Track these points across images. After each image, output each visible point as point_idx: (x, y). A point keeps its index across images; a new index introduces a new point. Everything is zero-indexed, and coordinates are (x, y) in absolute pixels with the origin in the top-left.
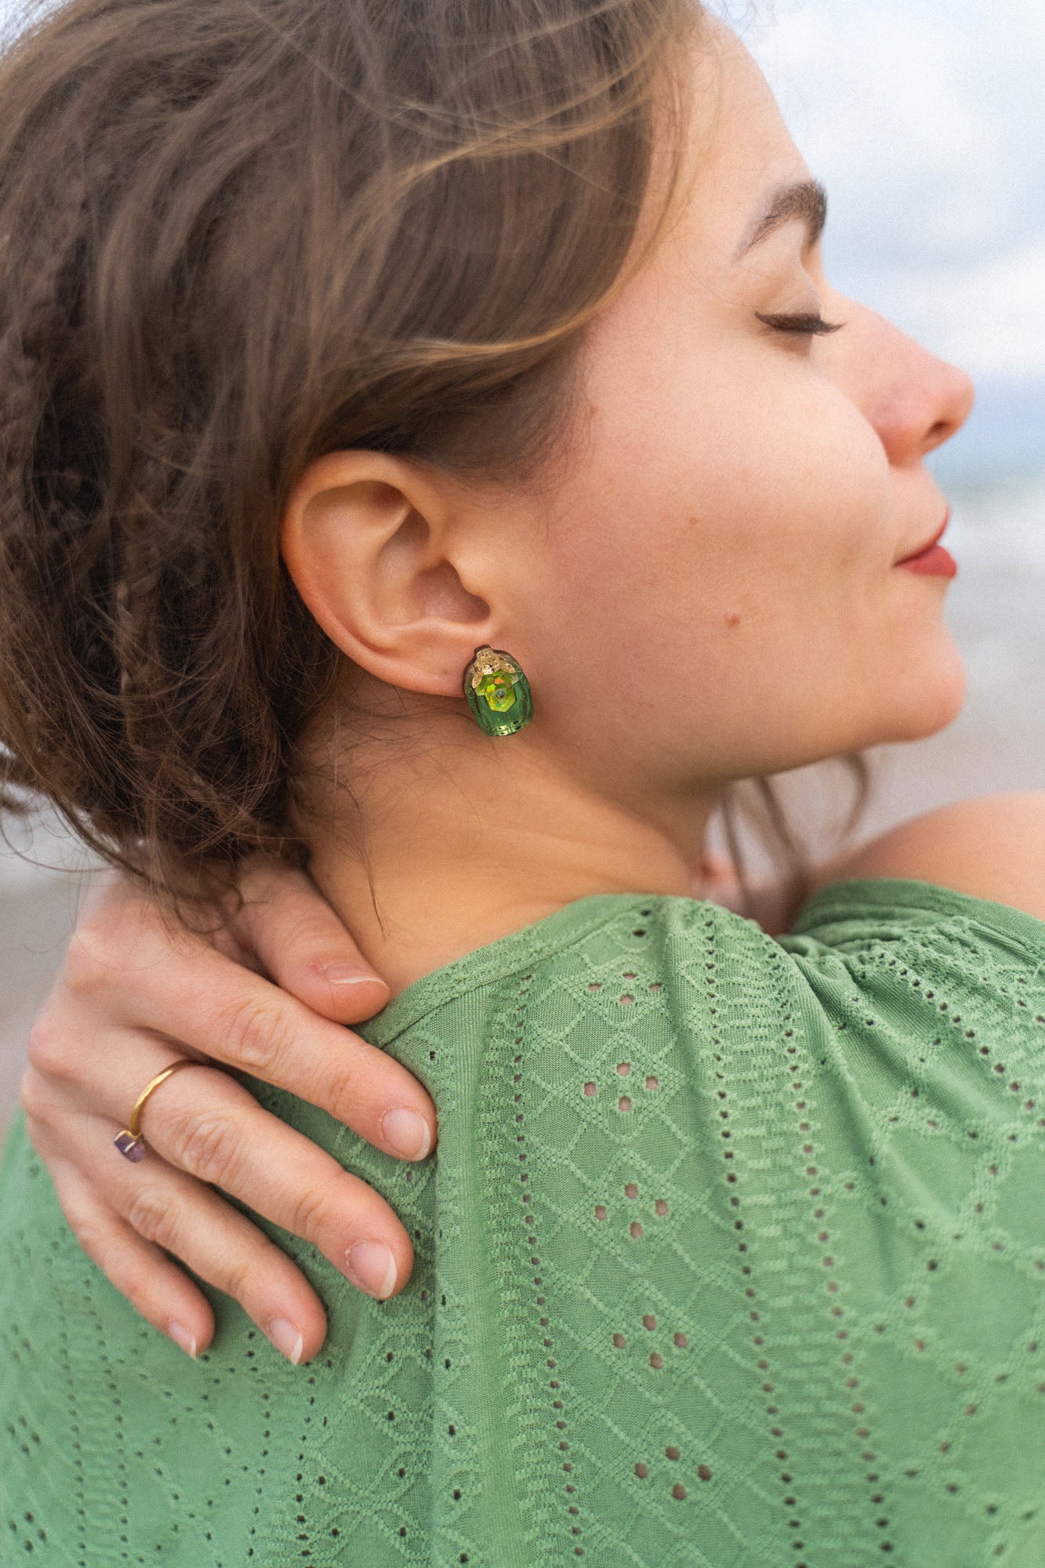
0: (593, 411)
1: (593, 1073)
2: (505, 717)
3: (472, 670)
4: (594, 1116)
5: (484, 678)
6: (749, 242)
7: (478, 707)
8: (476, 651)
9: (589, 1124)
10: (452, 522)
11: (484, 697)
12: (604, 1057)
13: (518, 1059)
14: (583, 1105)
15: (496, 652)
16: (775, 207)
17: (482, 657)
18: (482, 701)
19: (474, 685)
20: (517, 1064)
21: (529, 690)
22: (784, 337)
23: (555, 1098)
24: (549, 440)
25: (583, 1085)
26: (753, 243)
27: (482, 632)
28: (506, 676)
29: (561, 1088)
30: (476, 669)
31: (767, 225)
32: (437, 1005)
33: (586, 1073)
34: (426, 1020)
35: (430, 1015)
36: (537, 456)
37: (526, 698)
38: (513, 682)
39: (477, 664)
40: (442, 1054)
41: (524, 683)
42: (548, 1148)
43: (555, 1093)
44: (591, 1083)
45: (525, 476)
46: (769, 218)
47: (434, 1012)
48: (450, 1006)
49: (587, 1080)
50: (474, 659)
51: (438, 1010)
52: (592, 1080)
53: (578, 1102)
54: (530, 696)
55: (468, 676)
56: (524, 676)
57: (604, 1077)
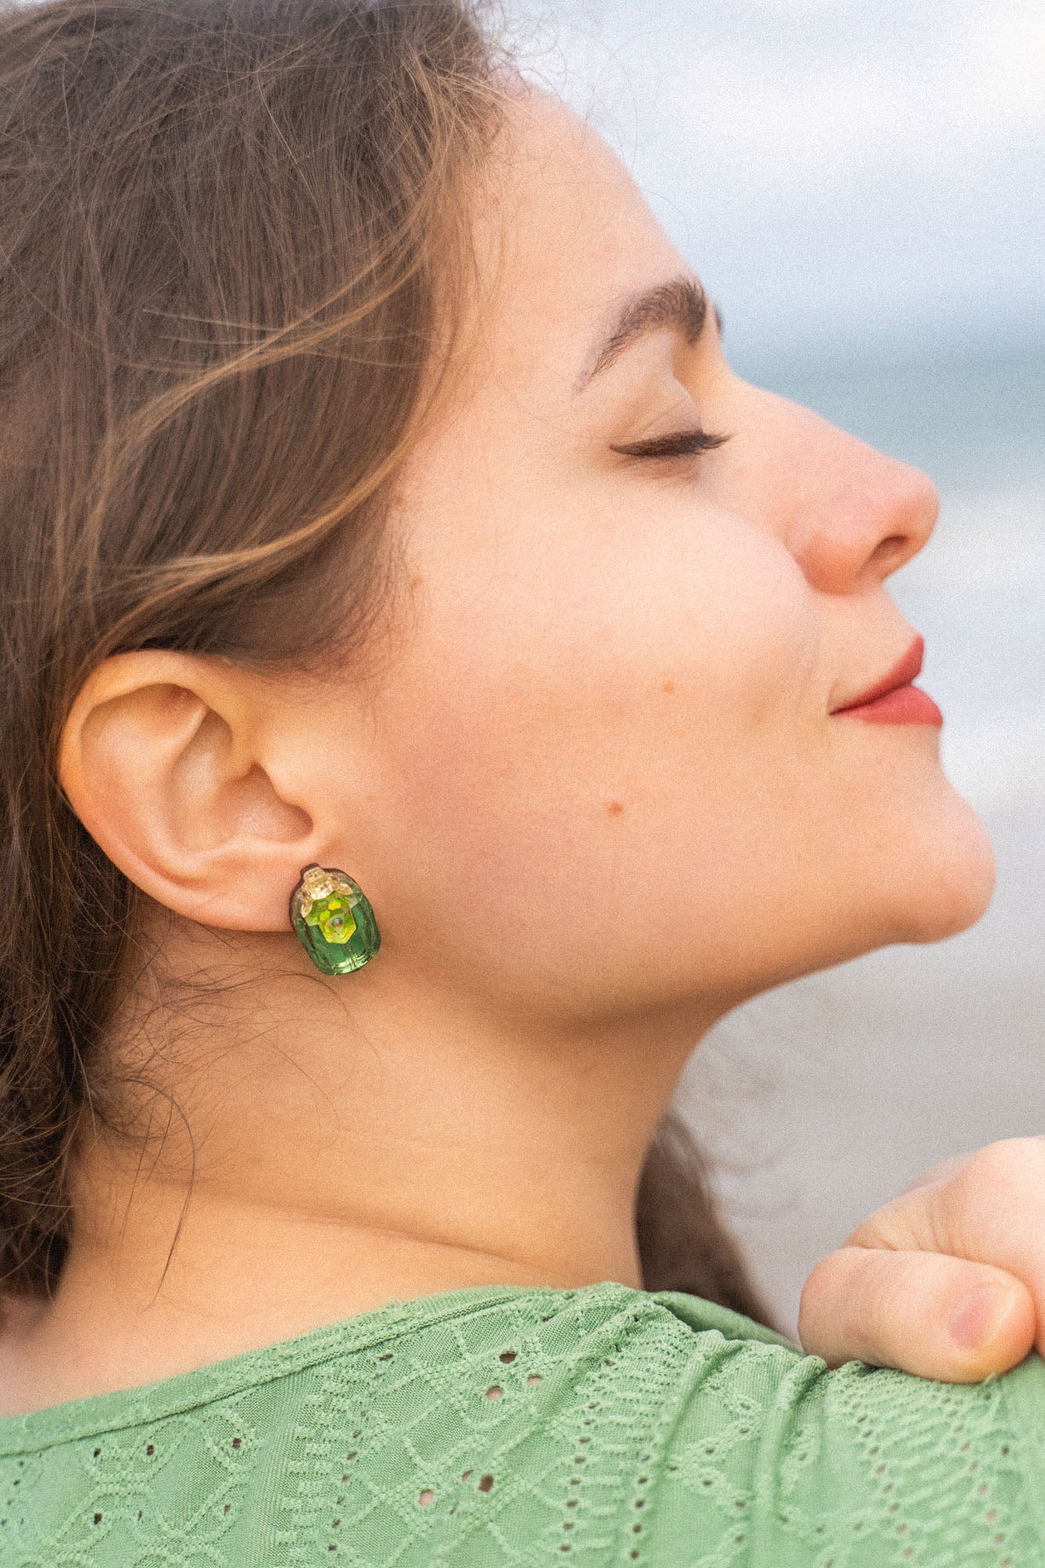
0: (416, 582)
1: (433, 1480)
2: (346, 950)
3: (299, 896)
4: (424, 1528)
5: (315, 903)
6: (592, 370)
7: (311, 941)
8: (302, 872)
9: (417, 1537)
10: (258, 721)
11: (318, 927)
12: (450, 1463)
13: (352, 1456)
14: (414, 1514)
15: (327, 870)
16: (623, 323)
17: (311, 877)
18: (315, 934)
19: (304, 914)
20: (349, 1462)
21: (372, 913)
22: (653, 463)
23: (382, 1503)
24: (368, 618)
25: (418, 1492)
26: (596, 371)
27: (307, 849)
28: (342, 898)
29: (391, 1493)
30: (305, 894)
31: (612, 347)
32: (254, 1381)
33: (425, 1478)
34: (238, 1398)
35: (244, 1394)
36: (353, 639)
37: (369, 924)
38: (351, 906)
39: (305, 888)
40: (250, 1444)
41: (365, 907)
42: (364, 1561)
43: (383, 1497)
44: (428, 1491)
45: (342, 662)
46: (613, 339)
47: (250, 1391)
48: (269, 1387)
49: (424, 1486)
50: (301, 882)
51: (254, 1390)
52: (431, 1487)
53: (408, 1510)
54: (374, 920)
55: (295, 904)
56: (364, 896)
57: (444, 1485)
